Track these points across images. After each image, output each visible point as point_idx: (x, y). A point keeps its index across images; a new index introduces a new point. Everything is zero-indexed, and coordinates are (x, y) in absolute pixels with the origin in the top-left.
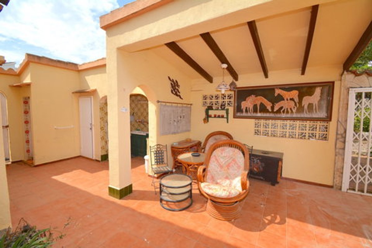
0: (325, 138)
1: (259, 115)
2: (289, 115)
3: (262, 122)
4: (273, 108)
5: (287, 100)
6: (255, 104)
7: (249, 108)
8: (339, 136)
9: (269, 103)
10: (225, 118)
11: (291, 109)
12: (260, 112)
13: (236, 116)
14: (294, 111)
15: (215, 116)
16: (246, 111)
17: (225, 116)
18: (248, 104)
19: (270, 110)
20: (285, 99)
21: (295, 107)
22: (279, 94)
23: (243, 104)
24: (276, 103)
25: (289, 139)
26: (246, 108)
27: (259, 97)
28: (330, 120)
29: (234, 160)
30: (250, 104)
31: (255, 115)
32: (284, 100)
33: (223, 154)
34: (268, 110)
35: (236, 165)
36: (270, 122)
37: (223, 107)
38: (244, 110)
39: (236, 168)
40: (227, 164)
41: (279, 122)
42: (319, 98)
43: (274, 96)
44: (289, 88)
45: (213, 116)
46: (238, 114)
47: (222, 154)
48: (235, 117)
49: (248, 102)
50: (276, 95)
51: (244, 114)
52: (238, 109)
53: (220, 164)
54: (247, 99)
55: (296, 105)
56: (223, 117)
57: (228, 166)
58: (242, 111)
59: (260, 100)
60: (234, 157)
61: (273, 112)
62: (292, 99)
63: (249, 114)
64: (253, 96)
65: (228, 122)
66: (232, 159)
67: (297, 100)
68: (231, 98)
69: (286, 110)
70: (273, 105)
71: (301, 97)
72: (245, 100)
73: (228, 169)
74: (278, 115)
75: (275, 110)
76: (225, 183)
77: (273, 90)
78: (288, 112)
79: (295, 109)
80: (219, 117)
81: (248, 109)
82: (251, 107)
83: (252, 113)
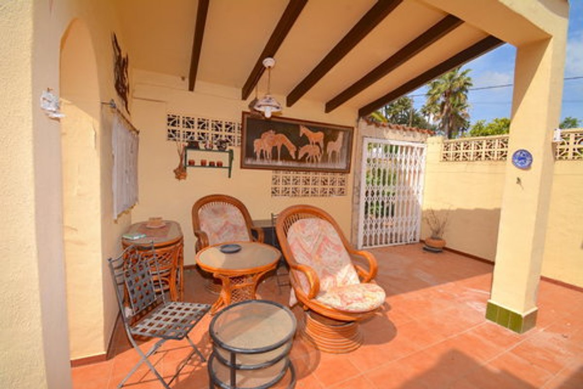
0: (342, 192)
1: (280, 163)
2: (314, 166)
3: (281, 174)
4: (297, 154)
5: (313, 143)
6: (275, 145)
7: (266, 152)
8: (355, 190)
9: (293, 146)
10: (225, 167)
11: (316, 157)
12: (282, 159)
13: (245, 165)
14: (319, 159)
15: (203, 164)
16: (262, 157)
17: (226, 163)
18: (264, 143)
19: (294, 157)
20: (311, 142)
21: (320, 154)
22: (304, 135)
23: (257, 143)
24: (302, 147)
25: (312, 198)
26: (262, 151)
27: (281, 135)
28: (349, 172)
29: (325, 239)
30: (267, 146)
31: (274, 163)
32: (309, 143)
33: (306, 232)
34: (291, 157)
35: (332, 247)
36: (292, 175)
37: (221, 146)
38: (258, 155)
39: (332, 251)
40: (316, 248)
41: (302, 175)
42: (341, 145)
43: (299, 137)
44: (315, 127)
45: (198, 163)
46: (249, 162)
47: (304, 232)
48: (243, 166)
49: (265, 141)
50: (301, 135)
51: (258, 162)
52: (248, 152)
53: (307, 253)
54: (263, 135)
55: (321, 151)
56: (220, 165)
57: (319, 252)
58: (255, 158)
59: (282, 140)
60: (323, 233)
61: (297, 160)
62: (317, 144)
63: (265, 163)
64: (271, 131)
65: (230, 176)
66: (321, 238)
67: (322, 145)
68: (233, 130)
69: (311, 159)
70: (297, 150)
71: (326, 141)
72: (260, 137)
73: (320, 256)
74: (303, 165)
75: (300, 158)
76: (326, 282)
77: (298, 126)
78: (313, 161)
79: (320, 157)
80: (212, 165)
81: (264, 153)
82: (269, 150)
83: (270, 161)
